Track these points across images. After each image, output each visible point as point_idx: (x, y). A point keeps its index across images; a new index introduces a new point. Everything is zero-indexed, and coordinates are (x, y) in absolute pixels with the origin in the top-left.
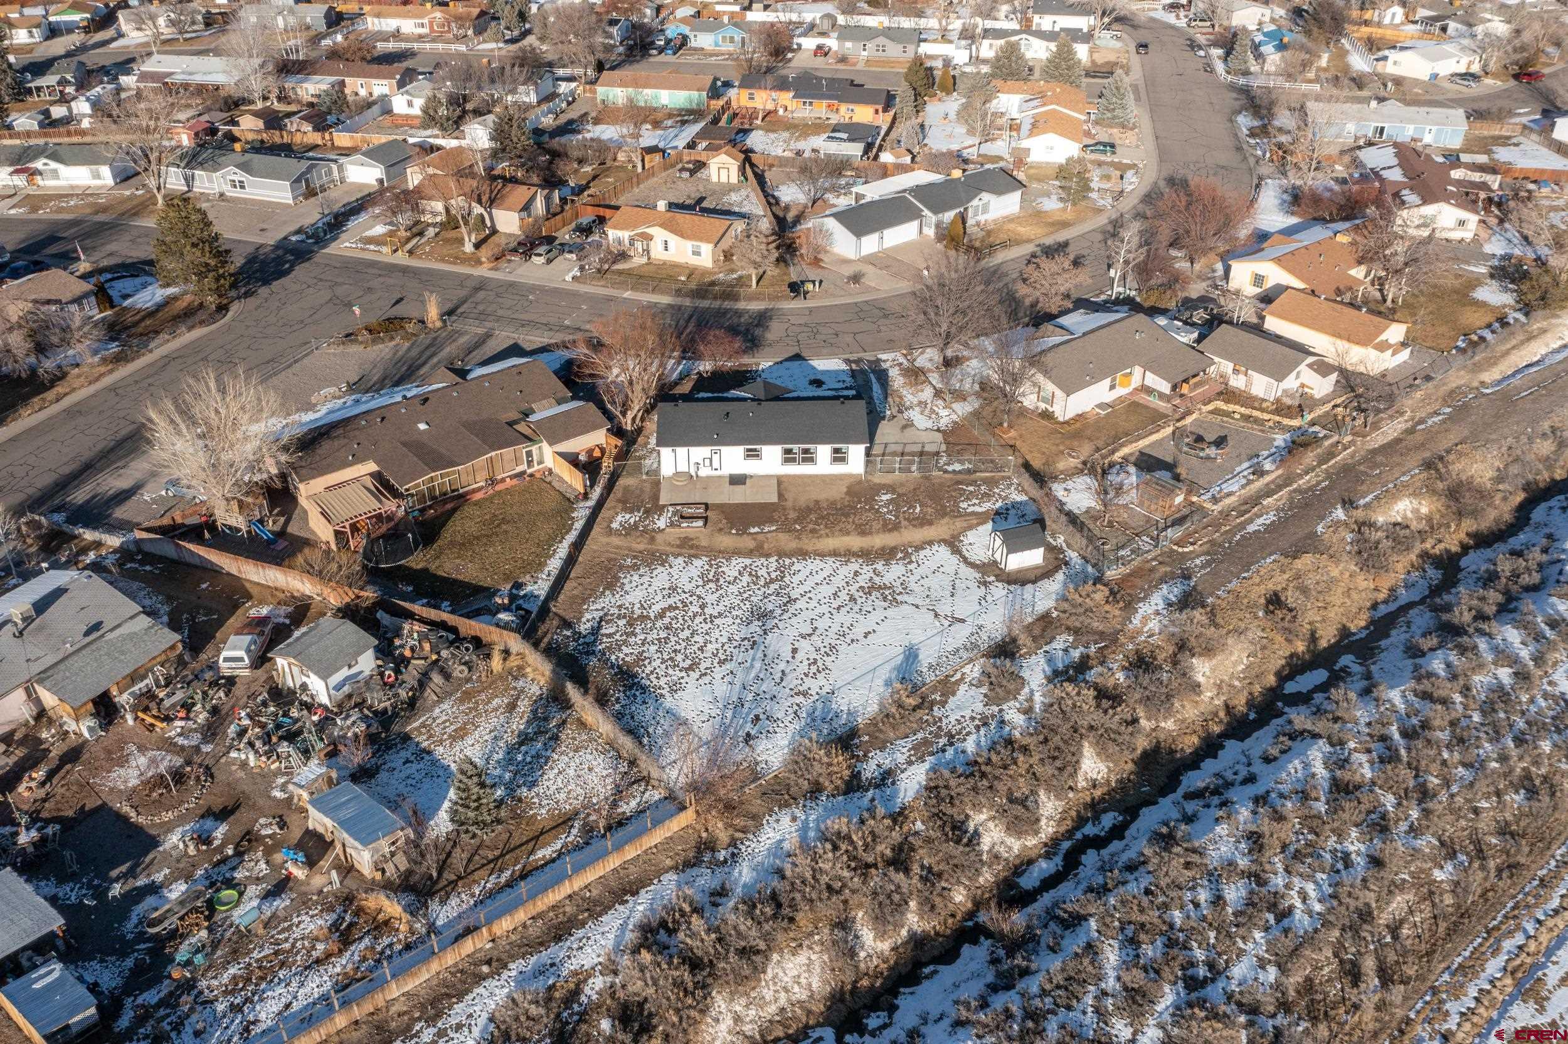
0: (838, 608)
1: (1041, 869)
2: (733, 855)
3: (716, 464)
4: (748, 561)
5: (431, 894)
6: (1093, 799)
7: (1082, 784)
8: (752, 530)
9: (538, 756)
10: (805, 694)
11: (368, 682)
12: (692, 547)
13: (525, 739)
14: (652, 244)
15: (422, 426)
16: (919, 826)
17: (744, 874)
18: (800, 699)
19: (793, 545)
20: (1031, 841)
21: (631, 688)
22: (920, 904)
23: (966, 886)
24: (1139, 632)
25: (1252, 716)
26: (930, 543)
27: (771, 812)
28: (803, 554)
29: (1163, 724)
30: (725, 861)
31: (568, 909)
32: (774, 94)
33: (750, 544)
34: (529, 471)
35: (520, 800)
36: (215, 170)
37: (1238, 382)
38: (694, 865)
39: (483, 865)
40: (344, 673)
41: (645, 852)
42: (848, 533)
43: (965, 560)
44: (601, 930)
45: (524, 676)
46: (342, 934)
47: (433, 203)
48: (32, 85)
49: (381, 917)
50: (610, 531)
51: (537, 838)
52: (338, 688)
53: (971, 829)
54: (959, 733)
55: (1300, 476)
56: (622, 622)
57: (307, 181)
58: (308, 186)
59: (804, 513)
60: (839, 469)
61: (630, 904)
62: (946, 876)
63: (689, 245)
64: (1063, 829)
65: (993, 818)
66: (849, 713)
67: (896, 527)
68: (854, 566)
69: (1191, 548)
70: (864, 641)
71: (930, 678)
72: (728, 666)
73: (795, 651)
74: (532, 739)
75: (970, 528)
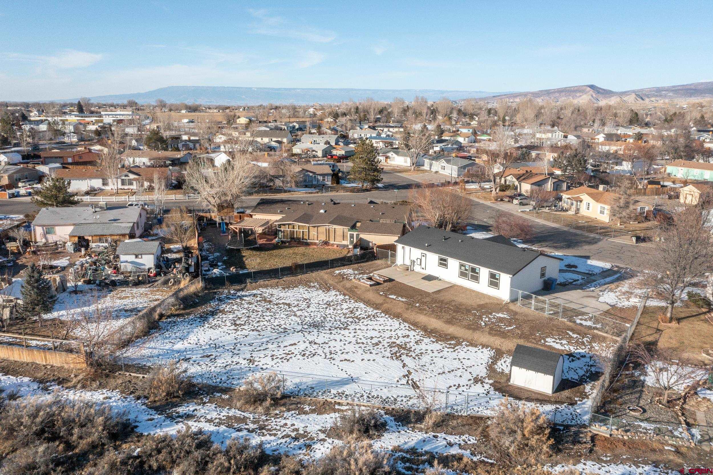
3: (423, 266)
4: (363, 307)
8: (391, 296)
12: (351, 291)
19: (400, 310)
33: (380, 301)
34: (350, 246)
36: (438, 161)
50: (332, 272)
63: (599, 206)
70: (335, 362)
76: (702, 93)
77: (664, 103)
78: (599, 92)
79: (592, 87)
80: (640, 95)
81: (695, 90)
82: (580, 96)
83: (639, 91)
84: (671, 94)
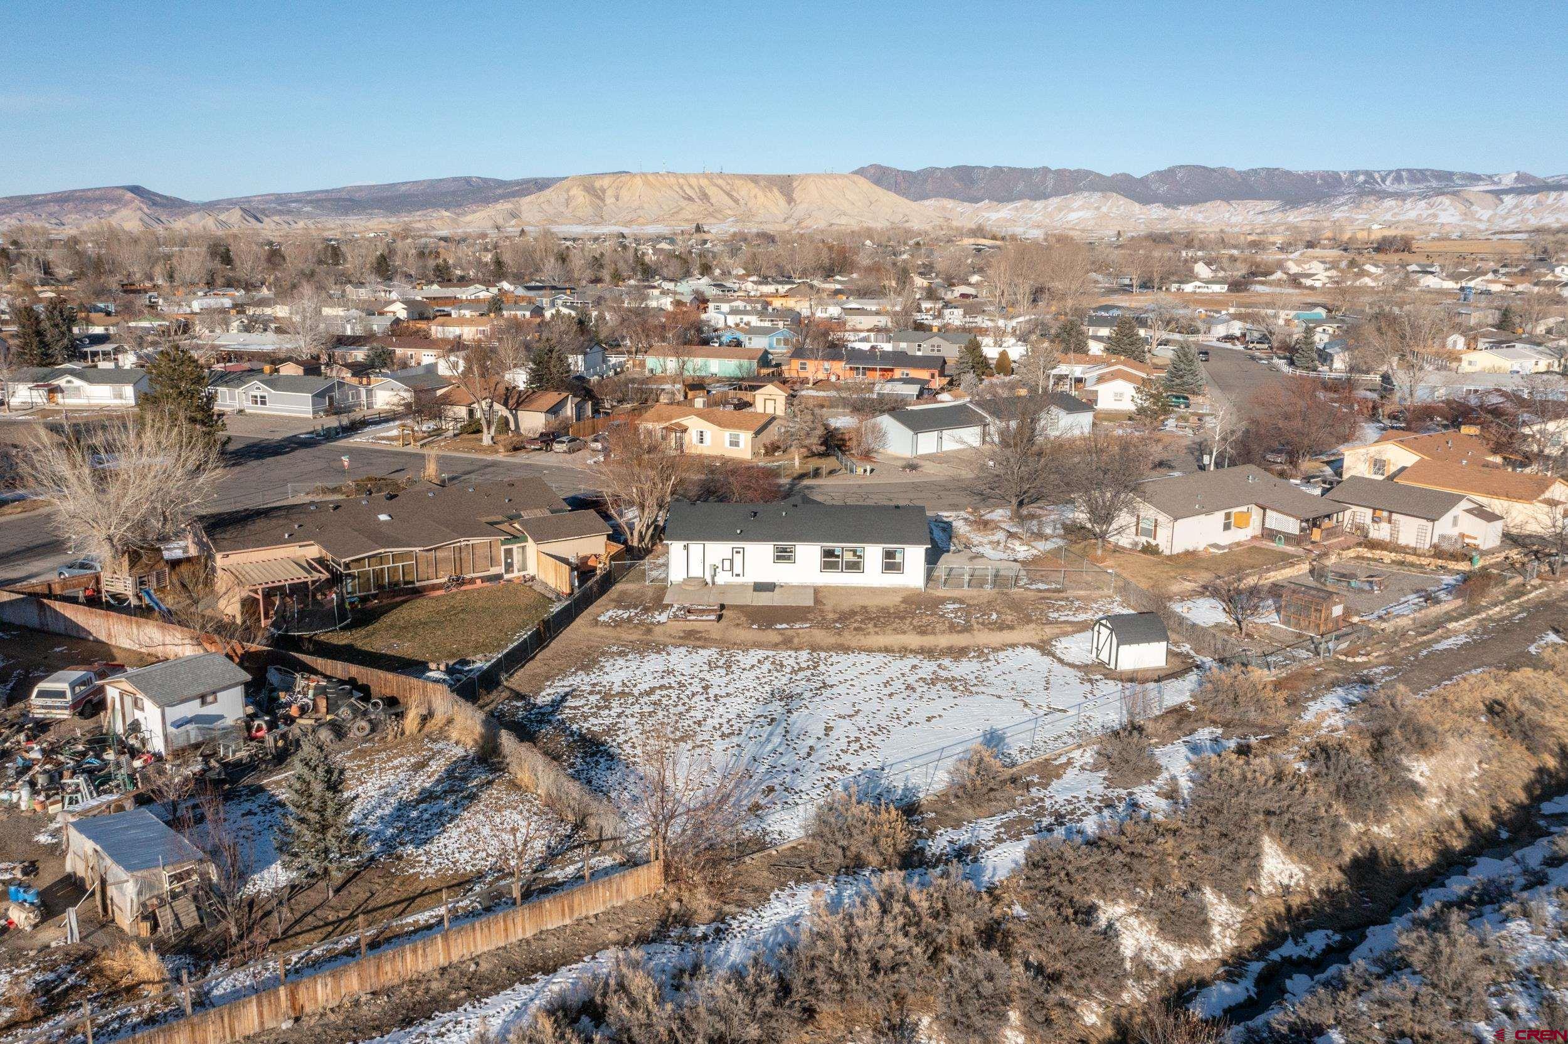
0: (891, 695)
1: (1222, 993)
2: (718, 931)
3: (738, 569)
4: (771, 653)
5: (218, 958)
6: (1289, 909)
7: (1267, 889)
8: (778, 626)
9: (441, 814)
10: (841, 769)
11: (227, 732)
12: (699, 639)
13: (427, 796)
14: (686, 436)
15: (383, 517)
16: (1018, 910)
17: (734, 951)
18: (835, 774)
19: (832, 640)
20: (1200, 955)
21: (593, 755)
22: (1028, 1014)
23: (1100, 1004)
24: (1316, 727)
25: (1504, 835)
26: (1013, 646)
27: (782, 886)
28: (846, 649)
29: (1375, 829)
30: (705, 937)
31: (434, 985)
32: (827, 365)
33: (777, 638)
34: (506, 577)
35: (400, 858)
36: (238, 386)
37: (1380, 532)
38: (654, 940)
39: (315, 928)
40: (193, 708)
41: (579, 922)
42: (904, 633)
43: (1061, 661)
44: (483, 1013)
45: (447, 738)
46: (52, 999)
47: (456, 409)
48: (88, 350)
49: (125, 982)
50: (596, 622)
51: (413, 899)
52: (178, 725)
53: (1103, 922)
54: (1072, 812)
55: (1487, 608)
56: (593, 699)
57: (331, 398)
58: (331, 404)
59: (845, 617)
60: (892, 580)
61: (539, 985)
62: (1067, 980)
63: (726, 435)
64: (1247, 944)
65: (1137, 913)
66: (906, 789)
67: (967, 629)
68: (912, 660)
69: (1364, 659)
70: (927, 726)
71: (1023, 760)
72: (735, 740)
73: (828, 729)
74: (438, 797)
75: (1066, 634)
76: (365, 208)
77: (307, 229)
78: (155, 204)
79: (136, 190)
80: (253, 210)
81: (351, 200)
82: (113, 212)
83: (248, 200)
84: (308, 209)
